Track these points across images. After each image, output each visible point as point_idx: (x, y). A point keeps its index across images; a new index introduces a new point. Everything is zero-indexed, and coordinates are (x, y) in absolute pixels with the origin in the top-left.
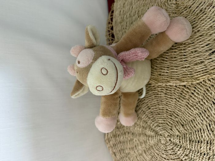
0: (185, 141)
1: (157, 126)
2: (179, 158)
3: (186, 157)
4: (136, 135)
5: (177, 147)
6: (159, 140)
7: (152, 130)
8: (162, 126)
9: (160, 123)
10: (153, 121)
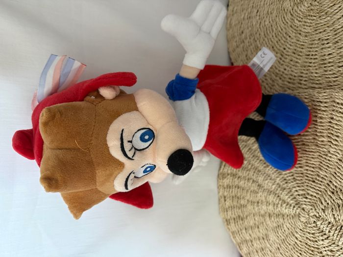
0: (338, 234)
1: (302, 195)
2: (318, 249)
3: (329, 253)
4: (264, 190)
5: (322, 236)
6: (297, 213)
7: (292, 197)
8: (310, 199)
9: (308, 194)
10: (299, 186)
